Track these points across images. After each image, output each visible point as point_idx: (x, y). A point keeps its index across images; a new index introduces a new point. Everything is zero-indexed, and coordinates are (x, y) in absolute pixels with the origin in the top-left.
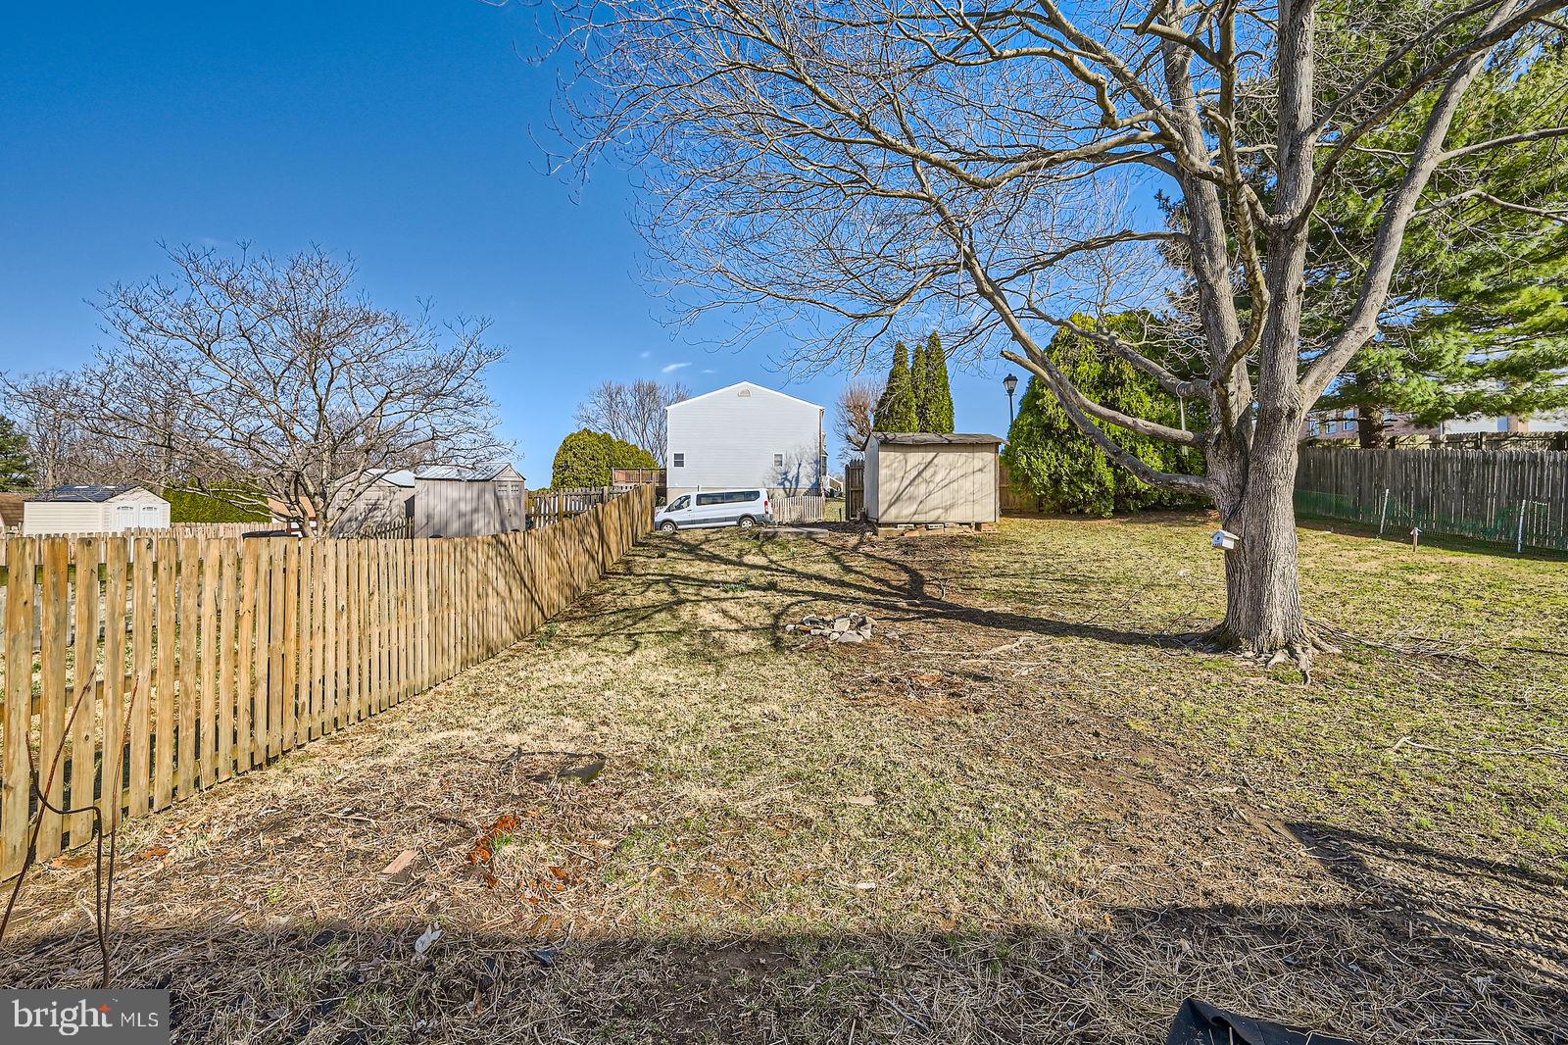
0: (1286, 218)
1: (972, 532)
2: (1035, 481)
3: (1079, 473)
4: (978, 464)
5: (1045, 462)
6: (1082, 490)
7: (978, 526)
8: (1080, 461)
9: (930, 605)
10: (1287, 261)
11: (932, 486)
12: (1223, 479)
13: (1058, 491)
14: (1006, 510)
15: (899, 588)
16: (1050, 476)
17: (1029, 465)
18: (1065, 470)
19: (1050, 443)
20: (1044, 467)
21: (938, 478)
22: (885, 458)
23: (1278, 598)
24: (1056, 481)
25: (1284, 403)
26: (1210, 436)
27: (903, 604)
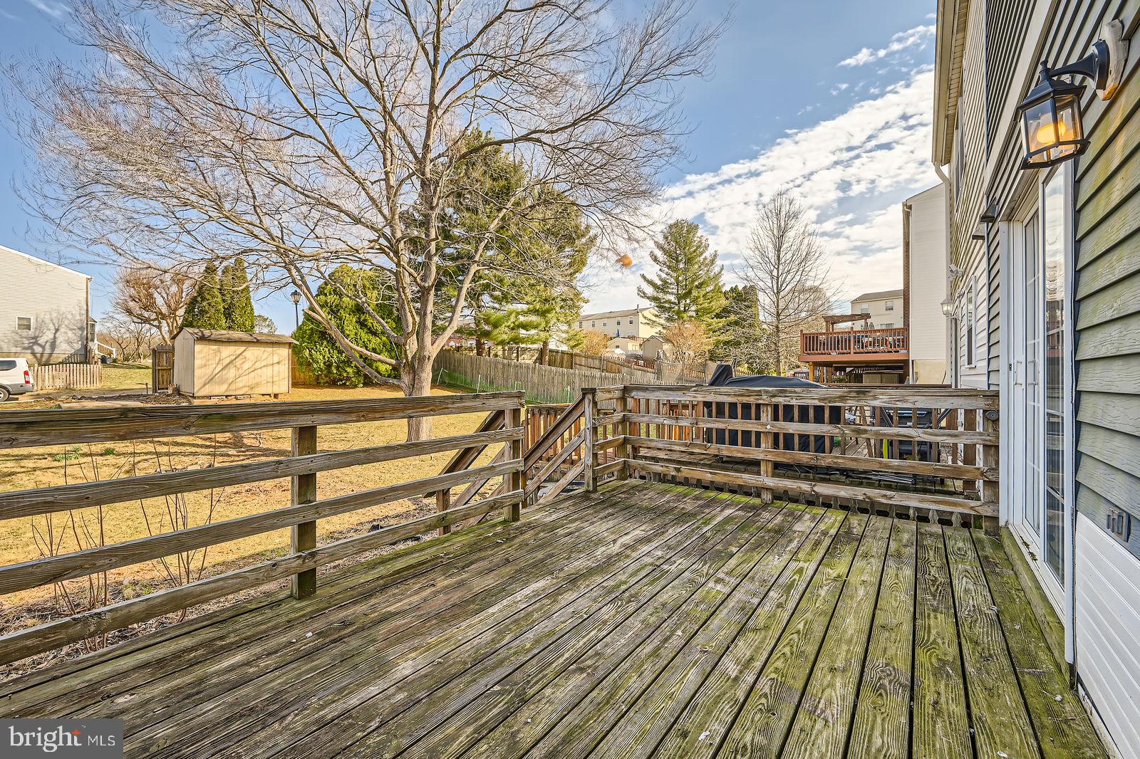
0: (427, 285)
1: (273, 400)
2: (315, 366)
3: (343, 362)
4: (276, 359)
5: (322, 354)
6: (346, 371)
7: (276, 396)
8: (344, 355)
9: (253, 450)
10: (427, 300)
11: (241, 371)
12: (406, 382)
13: (330, 372)
14: (296, 384)
15: (226, 442)
16: (324, 363)
17: (311, 355)
18: (335, 359)
19: (325, 343)
20: (321, 357)
21: (246, 366)
22: (201, 352)
23: (424, 430)
24: (329, 366)
25: (426, 354)
26: (402, 363)
27: (232, 452)
